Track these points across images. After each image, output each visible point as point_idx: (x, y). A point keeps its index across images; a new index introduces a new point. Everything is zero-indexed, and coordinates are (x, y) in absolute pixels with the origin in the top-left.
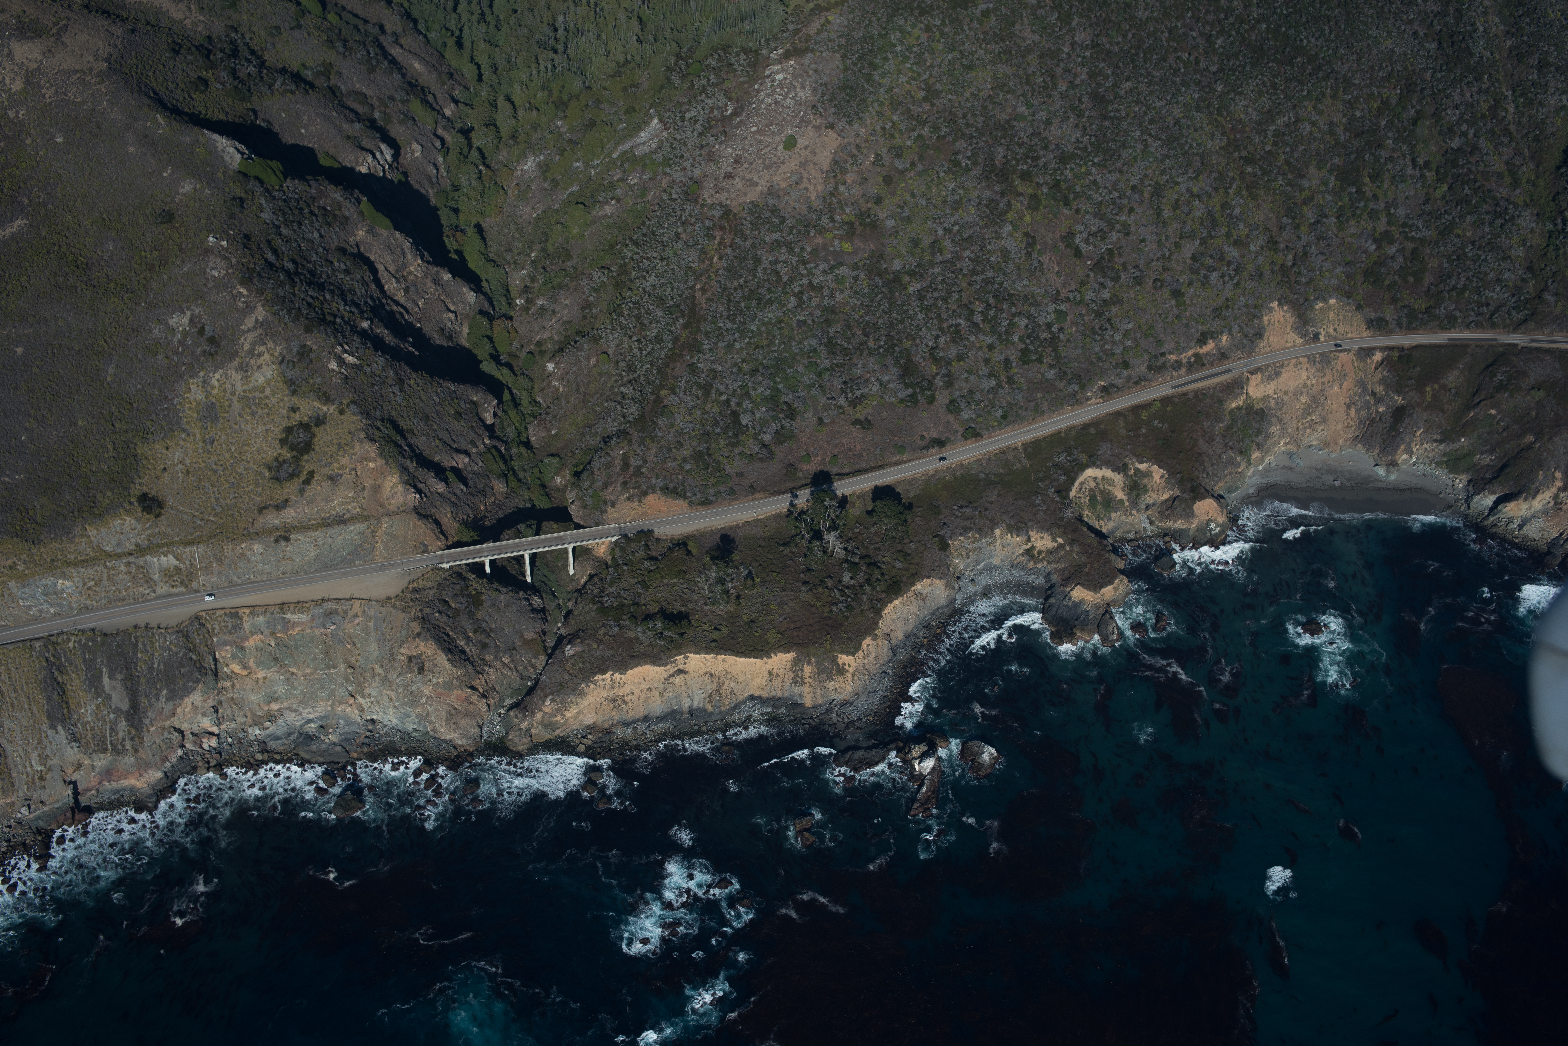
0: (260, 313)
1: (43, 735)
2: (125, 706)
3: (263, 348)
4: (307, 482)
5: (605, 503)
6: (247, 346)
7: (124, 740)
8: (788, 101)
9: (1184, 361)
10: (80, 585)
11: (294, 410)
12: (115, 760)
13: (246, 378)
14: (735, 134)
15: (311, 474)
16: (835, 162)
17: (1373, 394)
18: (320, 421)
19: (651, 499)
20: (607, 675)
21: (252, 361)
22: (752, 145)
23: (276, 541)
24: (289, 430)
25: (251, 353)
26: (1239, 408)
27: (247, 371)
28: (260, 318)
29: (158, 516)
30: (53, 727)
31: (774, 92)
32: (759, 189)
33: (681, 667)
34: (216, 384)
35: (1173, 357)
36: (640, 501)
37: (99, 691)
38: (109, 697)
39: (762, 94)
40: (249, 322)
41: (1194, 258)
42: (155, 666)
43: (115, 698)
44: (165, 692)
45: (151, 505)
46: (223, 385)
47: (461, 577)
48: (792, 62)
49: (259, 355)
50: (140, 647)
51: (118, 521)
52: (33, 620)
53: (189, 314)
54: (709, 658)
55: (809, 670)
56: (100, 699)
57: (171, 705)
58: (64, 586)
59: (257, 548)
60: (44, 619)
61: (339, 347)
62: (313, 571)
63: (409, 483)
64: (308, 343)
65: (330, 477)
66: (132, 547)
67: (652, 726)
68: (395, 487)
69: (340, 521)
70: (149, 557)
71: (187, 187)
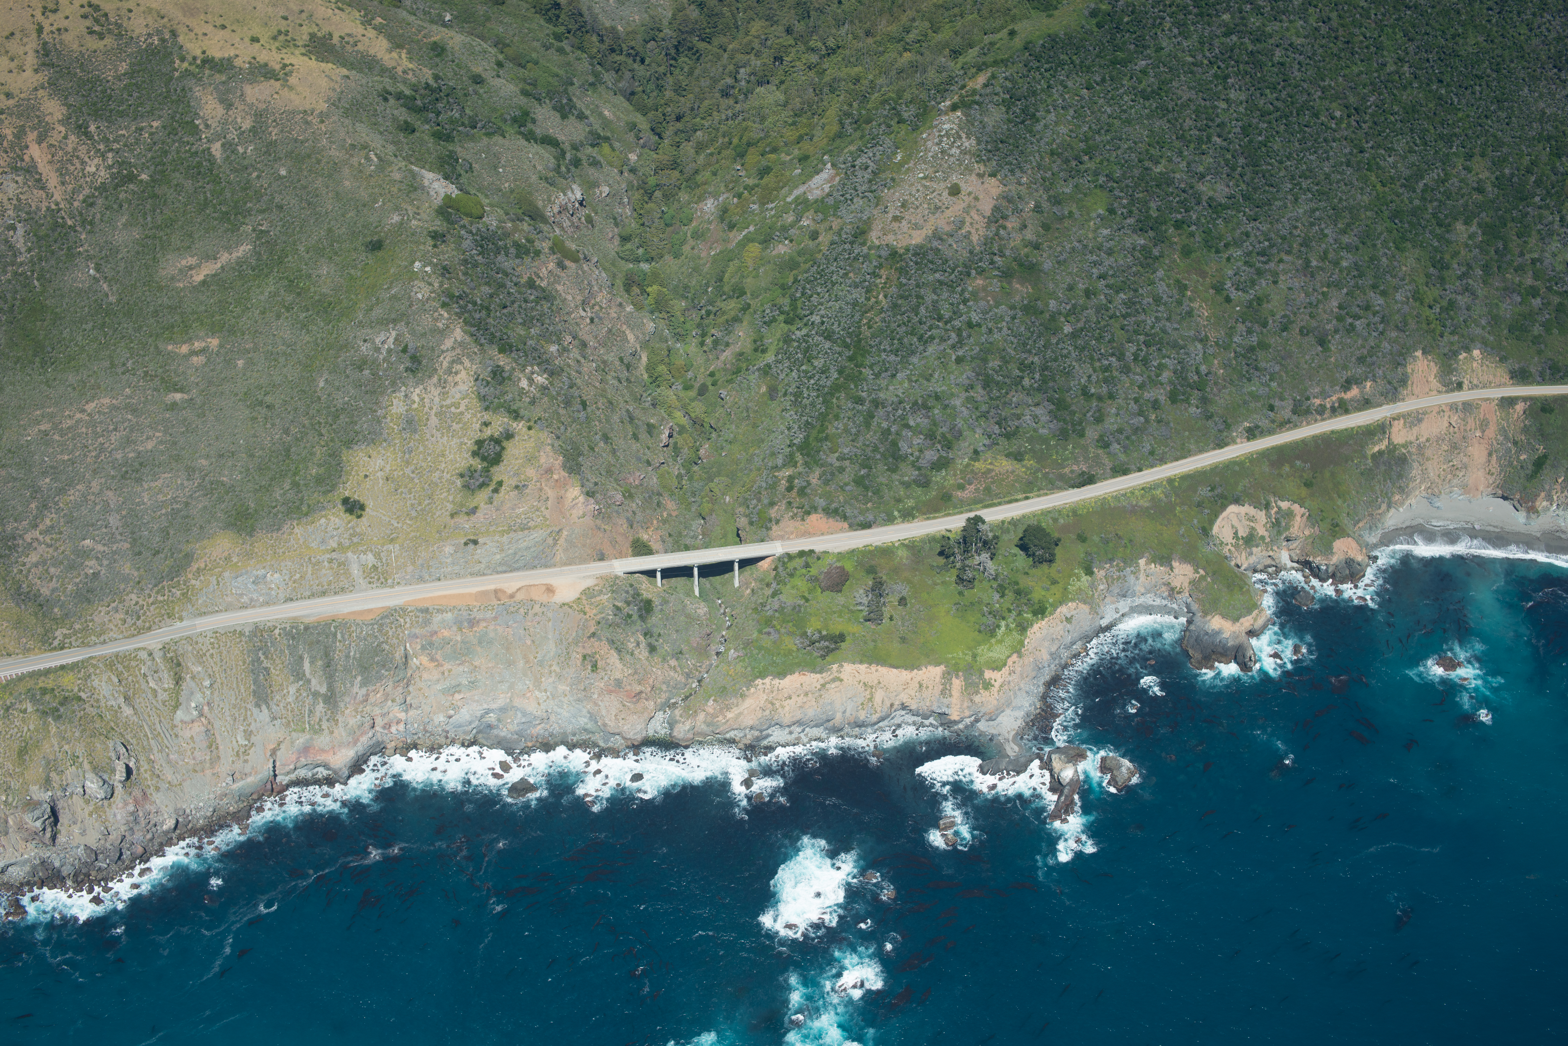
0: (458, 334)
1: (249, 713)
2: (323, 690)
3: (459, 367)
4: (496, 491)
5: (770, 520)
6: (445, 364)
7: (320, 720)
8: (953, 151)
9: (1328, 406)
10: (287, 578)
11: (486, 424)
12: (312, 739)
13: (444, 395)
14: (903, 180)
15: (500, 484)
16: (996, 209)
17: (1515, 443)
18: (509, 436)
19: (814, 517)
20: (767, 680)
21: (450, 379)
22: (918, 191)
23: (466, 544)
24: (480, 443)
25: (449, 372)
26: (1381, 453)
27: (444, 387)
28: (459, 339)
29: (359, 517)
30: (258, 705)
31: (941, 141)
32: (924, 232)
33: (836, 674)
34: (417, 399)
35: (1317, 402)
36: (803, 520)
37: (299, 675)
38: (309, 681)
39: (929, 144)
40: (448, 343)
41: (1340, 307)
42: (352, 654)
43: (314, 682)
44: (359, 678)
45: (353, 507)
46: (422, 399)
47: (631, 585)
48: (959, 114)
49: (456, 373)
50: (339, 636)
51: (323, 520)
52: (244, 607)
53: (394, 333)
54: (863, 667)
55: (957, 684)
56: (301, 683)
57: (364, 691)
58: (275, 578)
59: (449, 549)
60: (254, 607)
61: (529, 368)
62: (498, 573)
63: (590, 494)
64: (502, 363)
65: (517, 487)
66: (335, 545)
67: (807, 729)
68: (576, 498)
69: (524, 528)
70: (350, 554)
71: (396, 218)
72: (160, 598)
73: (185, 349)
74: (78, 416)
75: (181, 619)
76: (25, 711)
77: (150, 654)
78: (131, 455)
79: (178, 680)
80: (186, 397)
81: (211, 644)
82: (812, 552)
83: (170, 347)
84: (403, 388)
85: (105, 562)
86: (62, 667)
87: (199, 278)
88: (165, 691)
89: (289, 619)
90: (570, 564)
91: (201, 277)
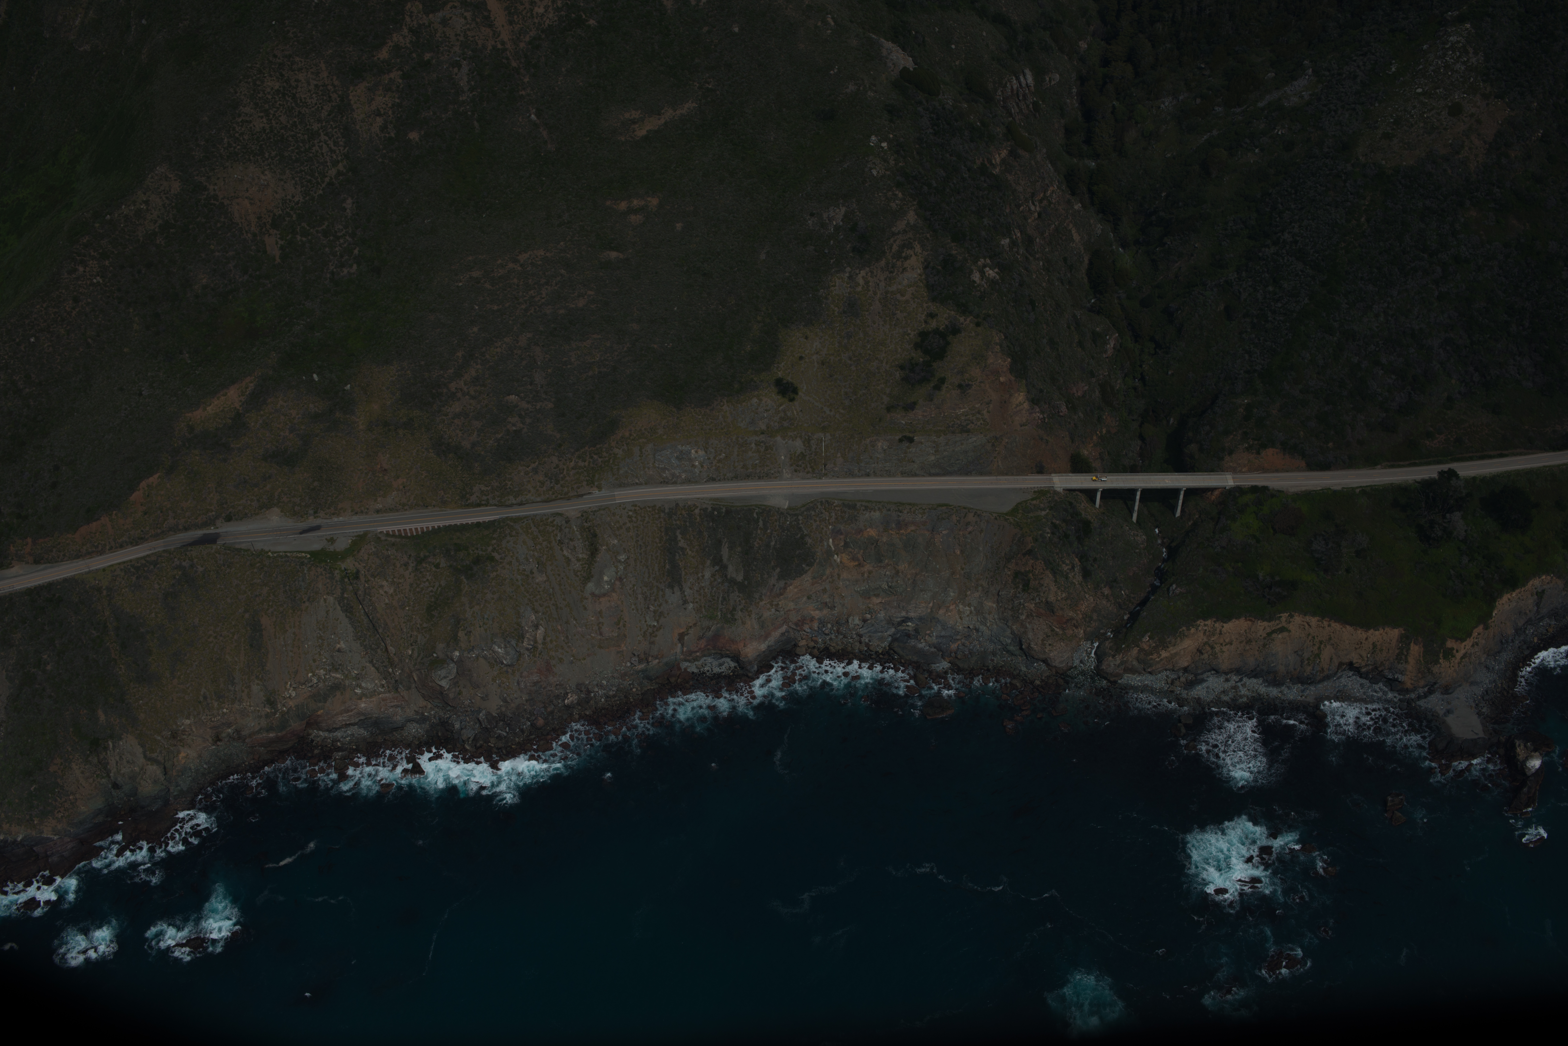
0: (911, 217)
1: (661, 593)
2: (740, 578)
3: (910, 252)
4: (938, 388)
5: (1223, 450)
6: (895, 248)
10: (711, 456)
11: (932, 316)
12: (723, 627)
13: (891, 280)
14: (1397, 94)
15: (942, 381)
16: (1500, 134)
18: (955, 330)
19: (1270, 451)
20: (1209, 622)
21: (899, 263)
22: (1414, 107)
23: (901, 440)
24: (923, 335)
25: (898, 256)
27: (891, 272)
28: (912, 222)
29: (792, 400)
30: (671, 587)
31: (1445, 55)
32: (1417, 153)
33: (1284, 624)
34: (861, 282)
36: (1258, 453)
37: (716, 559)
38: (724, 567)
39: (1431, 56)
40: (901, 225)
42: (773, 543)
43: (731, 569)
44: (778, 570)
45: (787, 390)
46: (867, 283)
47: (1071, 504)
48: (1468, 26)
49: (907, 258)
50: (761, 523)
51: (755, 400)
52: (665, 482)
53: (843, 210)
54: (1314, 621)
55: (1415, 649)
56: (717, 568)
57: (782, 583)
58: (698, 454)
59: (881, 445)
60: (675, 483)
61: (982, 260)
62: (931, 475)
63: (1034, 401)
64: (954, 252)
65: (960, 386)
66: (764, 427)
67: (1245, 679)
68: (1021, 404)
69: (965, 430)
70: (779, 438)
71: (851, 88)
72: (581, 464)
73: (623, 206)
74: (511, 265)
75: (600, 488)
76: (437, 566)
77: (567, 522)
78: (562, 311)
79: (594, 551)
80: (621, 256)
81: (629, 517)
82: (1265, 488)
83: (608, 203)
84: (848, 269)
85: (528, 421)
86: (478, 524)
87: (641, 132)
88: (578, 560)
89: (711, 499)
90: (1007, 474)
91: (643, 133)
